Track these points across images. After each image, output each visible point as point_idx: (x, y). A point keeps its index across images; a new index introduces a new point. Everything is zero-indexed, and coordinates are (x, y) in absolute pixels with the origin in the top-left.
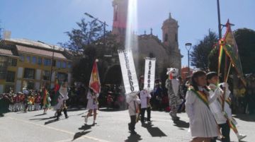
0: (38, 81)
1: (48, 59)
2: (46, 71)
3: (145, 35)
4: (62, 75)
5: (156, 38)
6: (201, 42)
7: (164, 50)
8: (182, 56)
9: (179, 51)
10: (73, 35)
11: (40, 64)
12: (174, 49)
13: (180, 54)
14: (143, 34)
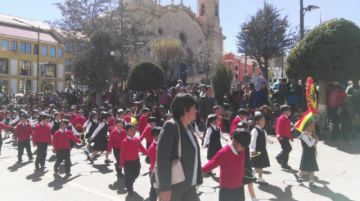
0: (14, 77)
1: (26, 43)
2: (26, 62)
3: (172, 6)
4: (50, 68)
5: (188, 11)
6: (253, 18)
7: (199, 28)
8: (225, 38)
9: (221, 29)
10: (67, 8)
11: (15, 51)
12: (213, 27)
13: (221, 34)
14: (170, 3)
